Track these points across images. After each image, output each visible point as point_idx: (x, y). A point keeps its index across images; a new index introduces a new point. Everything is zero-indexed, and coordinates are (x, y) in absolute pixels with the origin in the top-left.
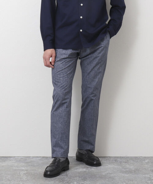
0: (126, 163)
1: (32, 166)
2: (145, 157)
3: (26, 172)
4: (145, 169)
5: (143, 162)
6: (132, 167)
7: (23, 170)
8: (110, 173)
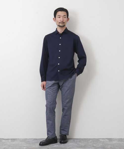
0: (79, 142)
1: (29, 144)
2: (90, 139)
3: (26, 147)
4: (90, 145)
5: (89, 141)
6: (83, 144)
7: (25, 146)
8: (71, 148)
